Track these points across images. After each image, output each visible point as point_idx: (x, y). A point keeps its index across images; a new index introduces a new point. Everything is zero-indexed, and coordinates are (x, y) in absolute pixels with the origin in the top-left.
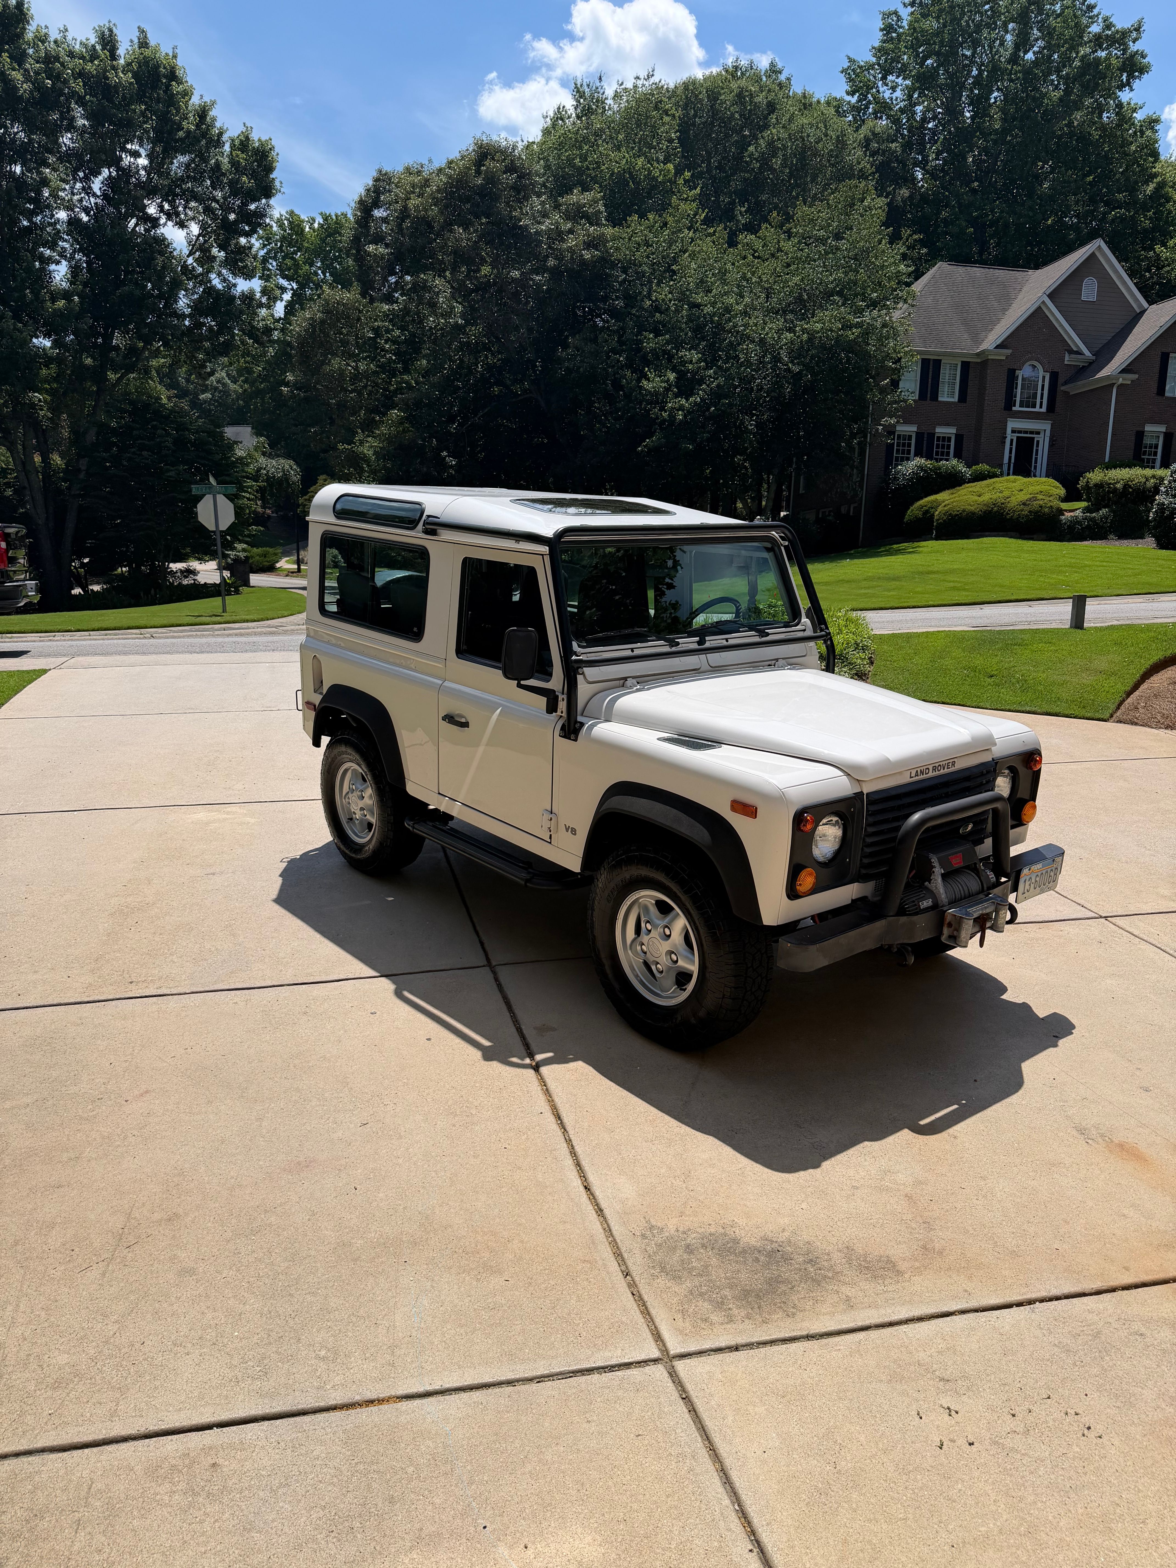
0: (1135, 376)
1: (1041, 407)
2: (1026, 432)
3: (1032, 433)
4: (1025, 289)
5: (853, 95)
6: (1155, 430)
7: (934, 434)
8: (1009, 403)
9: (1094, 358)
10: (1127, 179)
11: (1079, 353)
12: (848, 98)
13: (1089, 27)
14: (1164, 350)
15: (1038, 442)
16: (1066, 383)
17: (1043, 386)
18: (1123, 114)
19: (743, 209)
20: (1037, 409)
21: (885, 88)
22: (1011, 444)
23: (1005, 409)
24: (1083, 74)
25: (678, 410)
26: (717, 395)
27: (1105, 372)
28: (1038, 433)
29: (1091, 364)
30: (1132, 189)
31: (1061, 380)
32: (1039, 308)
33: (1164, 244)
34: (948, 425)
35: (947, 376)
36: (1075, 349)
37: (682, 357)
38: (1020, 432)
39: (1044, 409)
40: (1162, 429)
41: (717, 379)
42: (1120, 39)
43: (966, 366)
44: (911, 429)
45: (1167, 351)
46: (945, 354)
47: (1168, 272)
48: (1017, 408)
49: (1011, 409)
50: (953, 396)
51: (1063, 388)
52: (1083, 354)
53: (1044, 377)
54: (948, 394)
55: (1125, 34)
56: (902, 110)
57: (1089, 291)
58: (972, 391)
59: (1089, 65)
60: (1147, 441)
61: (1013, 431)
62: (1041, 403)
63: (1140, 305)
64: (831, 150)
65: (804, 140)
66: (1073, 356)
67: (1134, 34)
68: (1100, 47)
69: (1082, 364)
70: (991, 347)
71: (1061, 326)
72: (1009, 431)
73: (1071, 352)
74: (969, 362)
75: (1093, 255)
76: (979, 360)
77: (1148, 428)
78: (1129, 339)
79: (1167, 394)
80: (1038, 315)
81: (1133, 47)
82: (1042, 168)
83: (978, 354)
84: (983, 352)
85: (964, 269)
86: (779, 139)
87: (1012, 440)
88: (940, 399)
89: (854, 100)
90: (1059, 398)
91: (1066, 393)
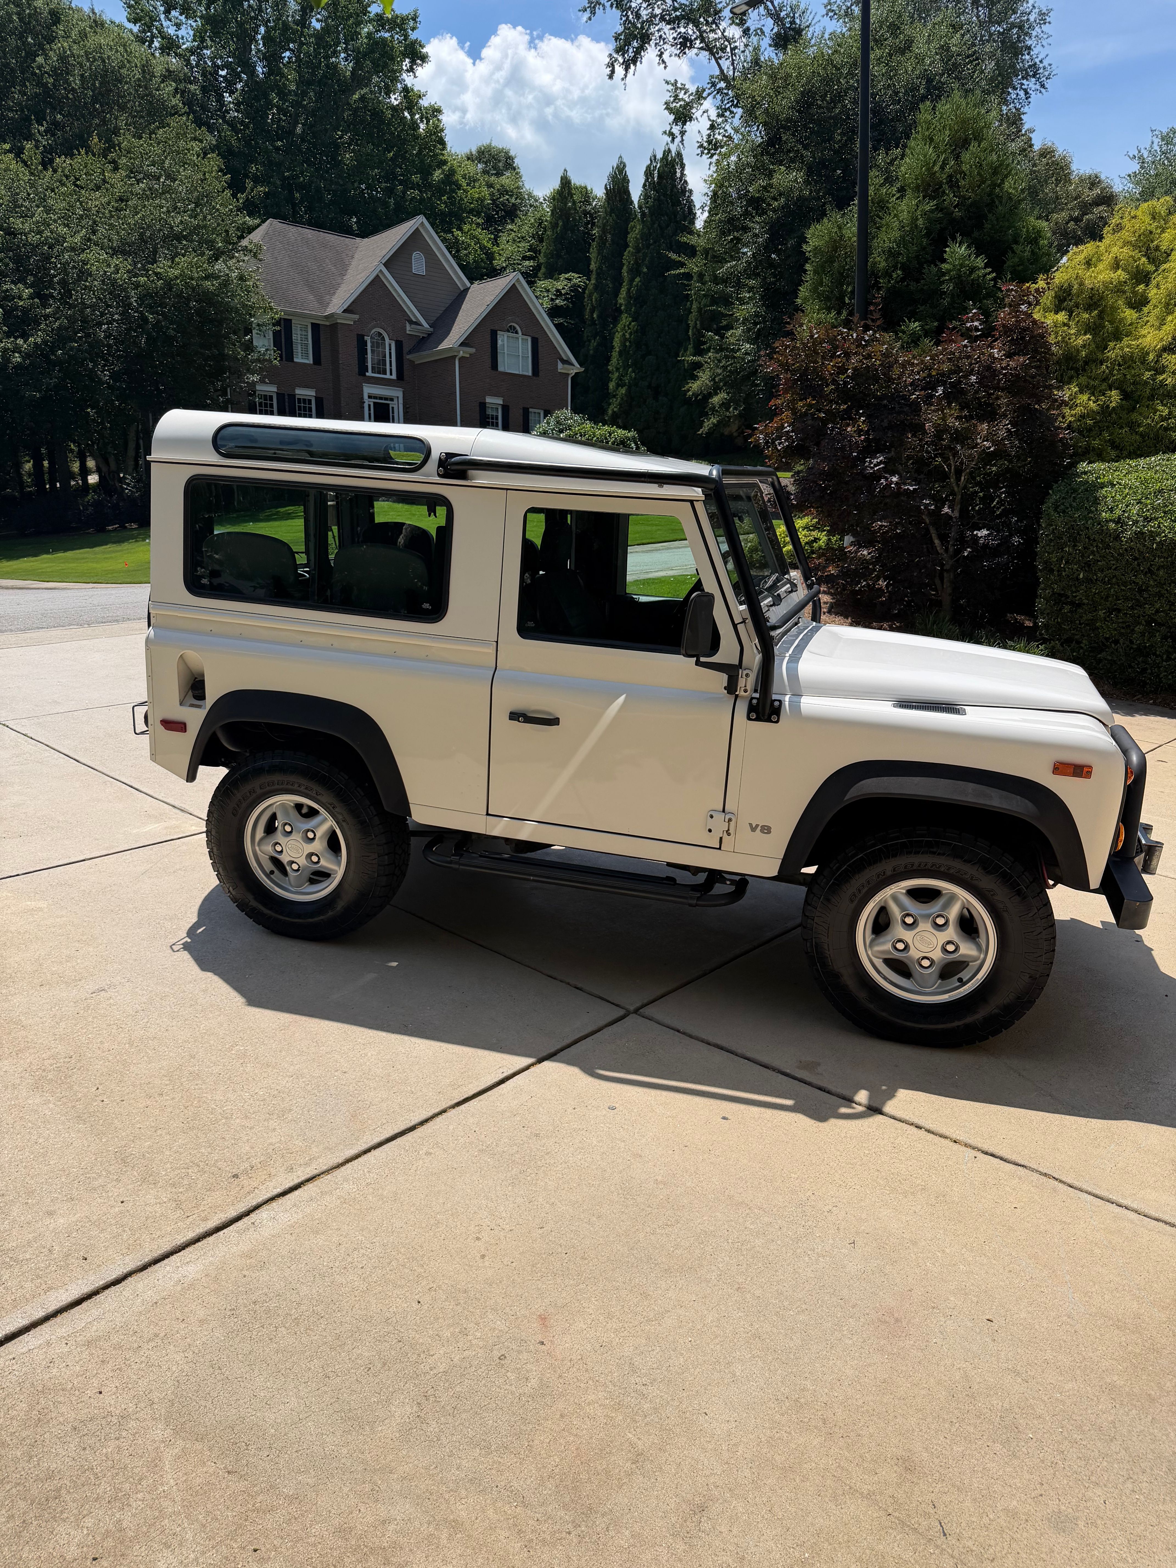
0: (473, 350)
1: (391, 374)
2: (381, 398)
3: (386, 399)
4: (356, 256)
5: (135, 23)
6: (494, 401)
7: (295, 395)
8: (363, 369)
9: (432, 330)
10: (422, 161)
11: (418, 323)
12: (130, 26)
13: (369, 6)
14: (492, 328)
15: (393, 408)
16: (410, 352)
17: (390, 353)
18: (411, 98)
19: (42, 129)
20: (388, 376)
21: (169, 22)
22: (370, 410)
23: (359, 375)
24: (372, 51)
25: (14, 352)
26: (61, 338)
27: (446, 344)
28: (392, 400)
29: (429, 335)
30: (426, 172)
31: (406, 349)
32: (378, 276)
33: (460, 229)
34: (307, 386)
35: (299, 336)
36: (414, 320)
37: (7, 290)
38: (375, 398)
39: (394, 377)
40: (500, 401)
41: (58, 319)
42: (399, 24)
43: (315, 327)
44: (272, 389)
45: (496, 328)
46: (295, 314)
47: (466, 255)
48: (369, 374)
49: (365, 375)
50: (307, 358)
51: (409, 357)
52: (421, 325)
53: (390, 345)
54: (303, 356)
55: (404, 20)
56: (192, 51)
57: (418, 264)
58: (325, 354)
59: (376, 43)
60: (489, 412)
61: (370, 397)
62: (391, 370)
63: (463, 284)
64: (139, 80)
65: (104, 61)
66: (413, 326)
67: (411, 23)
68: (384, 28)
69: (422, 335)
70: (340, 311)
71: (399, 296)
72: (366, 397)
73: (411, 322)
74: (319, 325)
75: (417, 231)
76: (328, 323)
77: (489, 400)
78: (460, 314)
79: (501, 368)
80: (376, 283)
81: (413, 36)
82: (341, 138)
83: (327, 317)
84: (332, 316)
85: (295, 228)
86: (73, 55)
87: (369, 406)
88: (295, 360)
89: (136, 28)
90: (406, 366)
91: (412, 362)
